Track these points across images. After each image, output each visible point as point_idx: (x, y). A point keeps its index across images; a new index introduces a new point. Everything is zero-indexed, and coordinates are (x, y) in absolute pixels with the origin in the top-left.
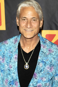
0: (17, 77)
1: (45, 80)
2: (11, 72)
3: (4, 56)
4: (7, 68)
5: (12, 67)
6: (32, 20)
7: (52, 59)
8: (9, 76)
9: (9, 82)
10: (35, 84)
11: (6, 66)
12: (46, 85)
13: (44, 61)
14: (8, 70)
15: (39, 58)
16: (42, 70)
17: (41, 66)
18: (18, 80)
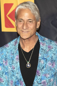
0: (21, 77)
1: (49, 76)
2: (15, 72)
3: (6, 59)
4: (10, 69)
5: (15, 68)
6: (28, 21)
7: (53, 55)
8: (13, 77)
9: (14, 83)
10: (39, 81)
11: (9, 67)
12: (50, 81)
13: (45, 57)
14: (12, 72)
15: (40, 56)
16: (44, 67)
17: (42, 63)
18: (22, 80)
